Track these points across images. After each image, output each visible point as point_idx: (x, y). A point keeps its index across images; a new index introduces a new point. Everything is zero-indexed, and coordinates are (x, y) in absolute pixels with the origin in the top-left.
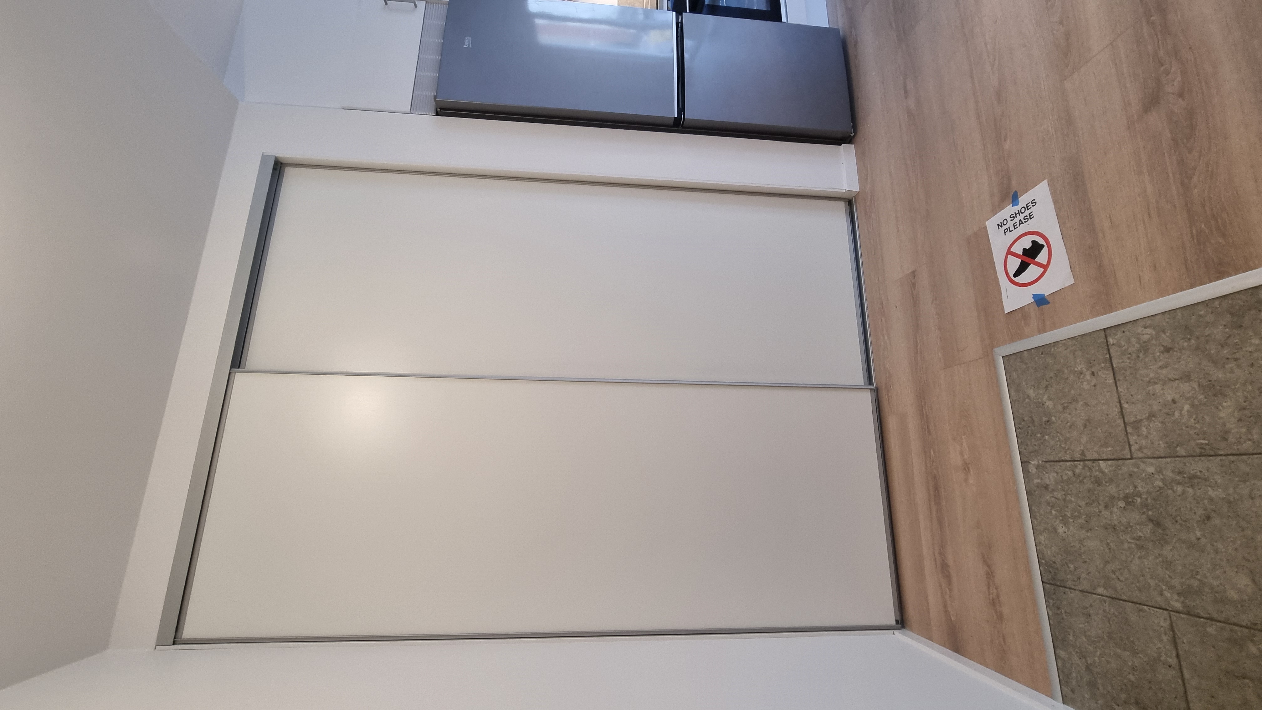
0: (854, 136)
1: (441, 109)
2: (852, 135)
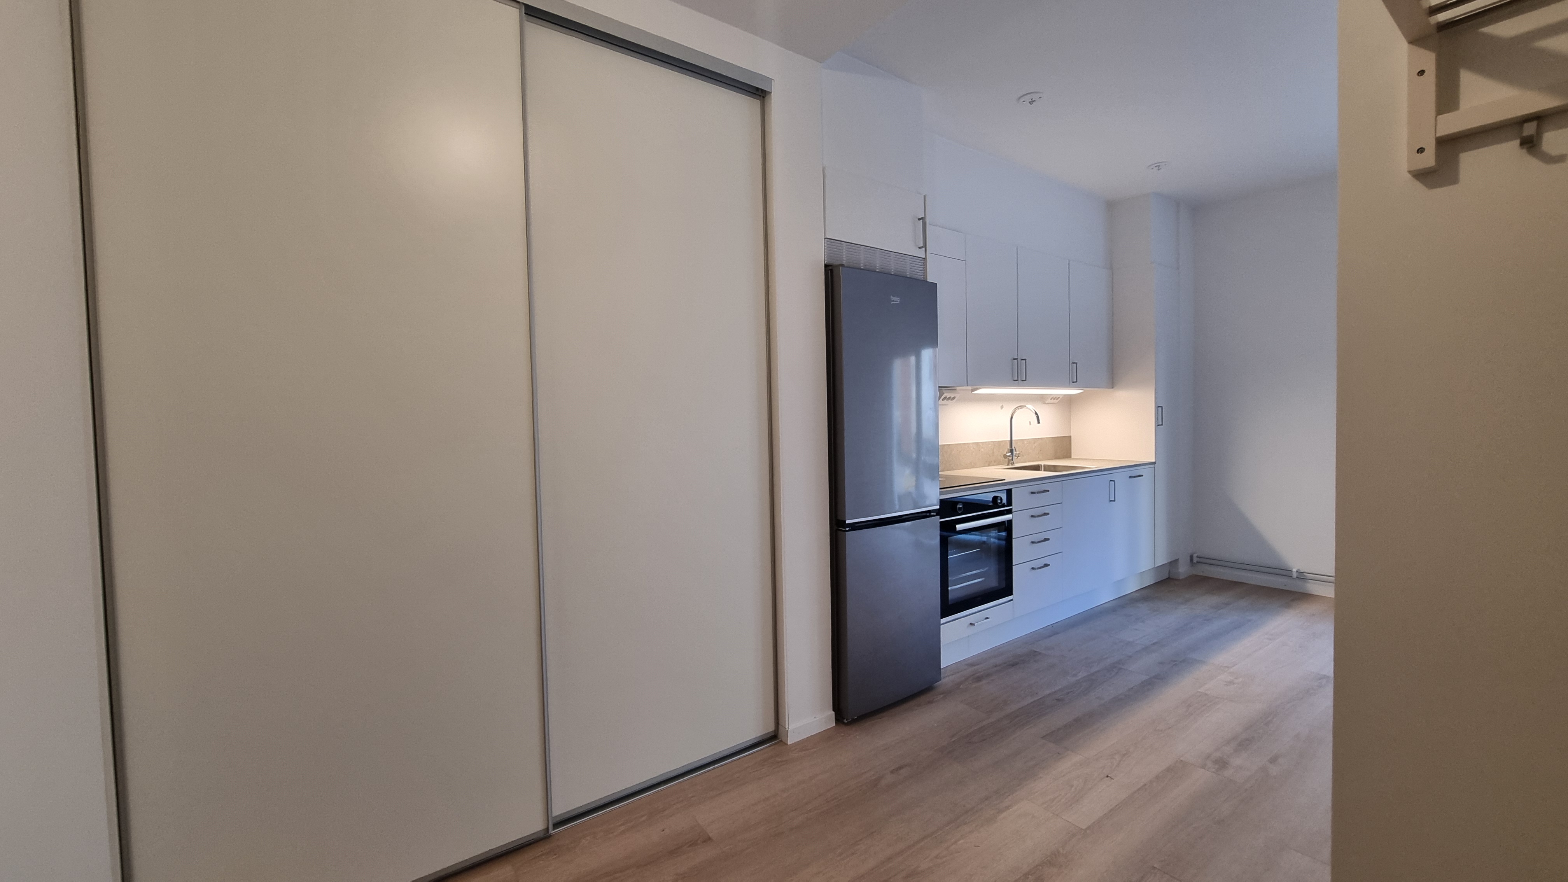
0: (844, 723)
1: (832, 270)
2: (845, 721)
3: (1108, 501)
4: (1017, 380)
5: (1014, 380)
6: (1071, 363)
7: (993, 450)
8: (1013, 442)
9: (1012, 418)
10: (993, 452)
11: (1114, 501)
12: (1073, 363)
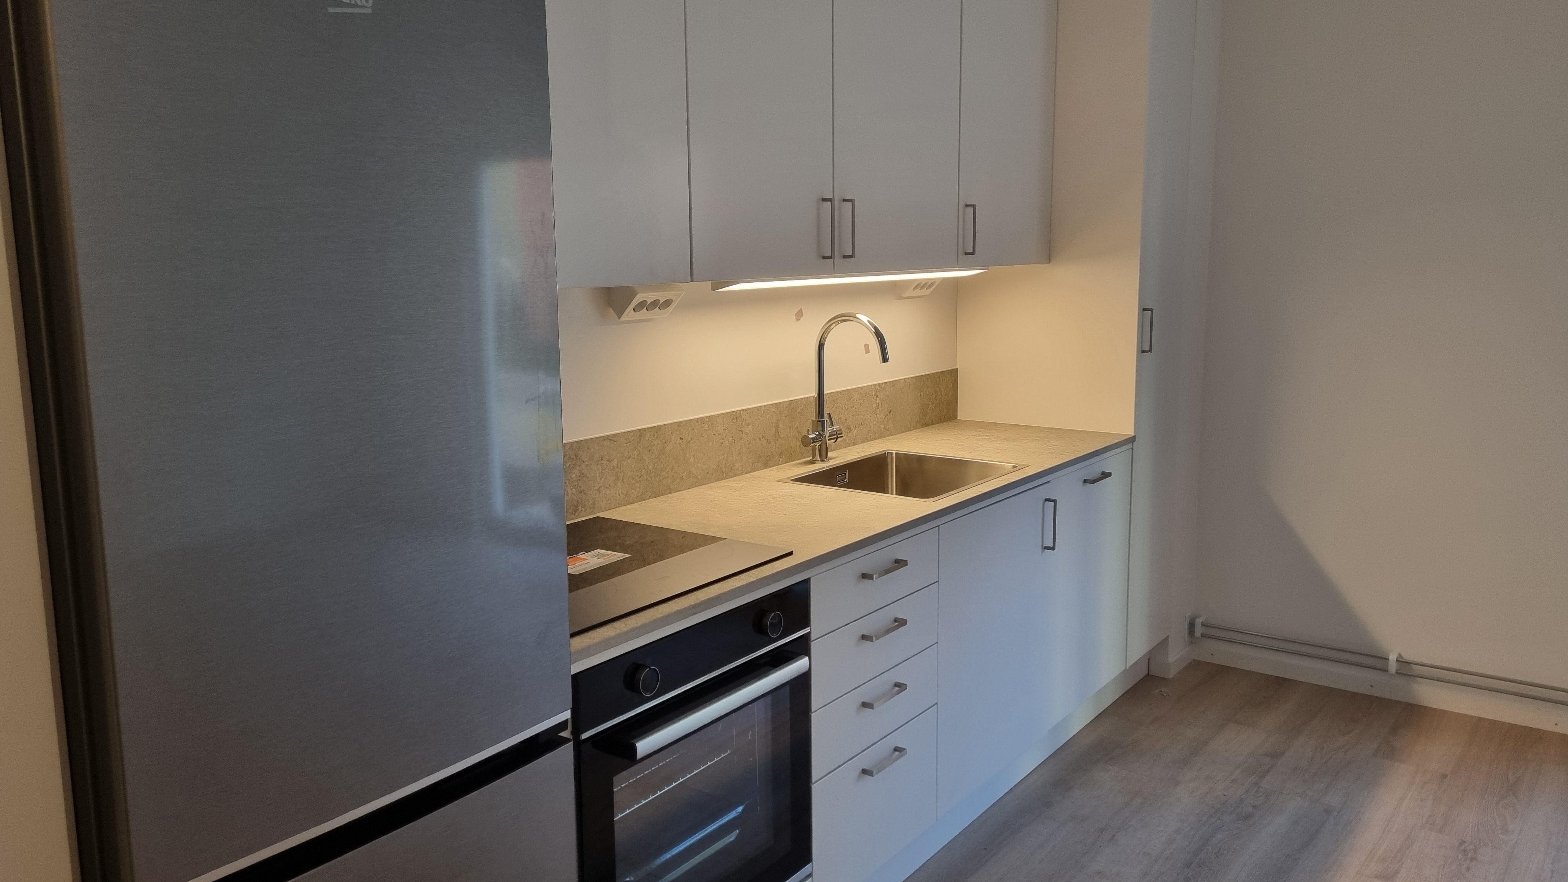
3: (1040, 550)
4: (830, 258)
5: (824, 258)
6: (962, 204)
7: (777, 427)
8: (825, 399)
9: (821, 347)
10: (777, 432)
11: (1053, 548)
12: (967, 206)
